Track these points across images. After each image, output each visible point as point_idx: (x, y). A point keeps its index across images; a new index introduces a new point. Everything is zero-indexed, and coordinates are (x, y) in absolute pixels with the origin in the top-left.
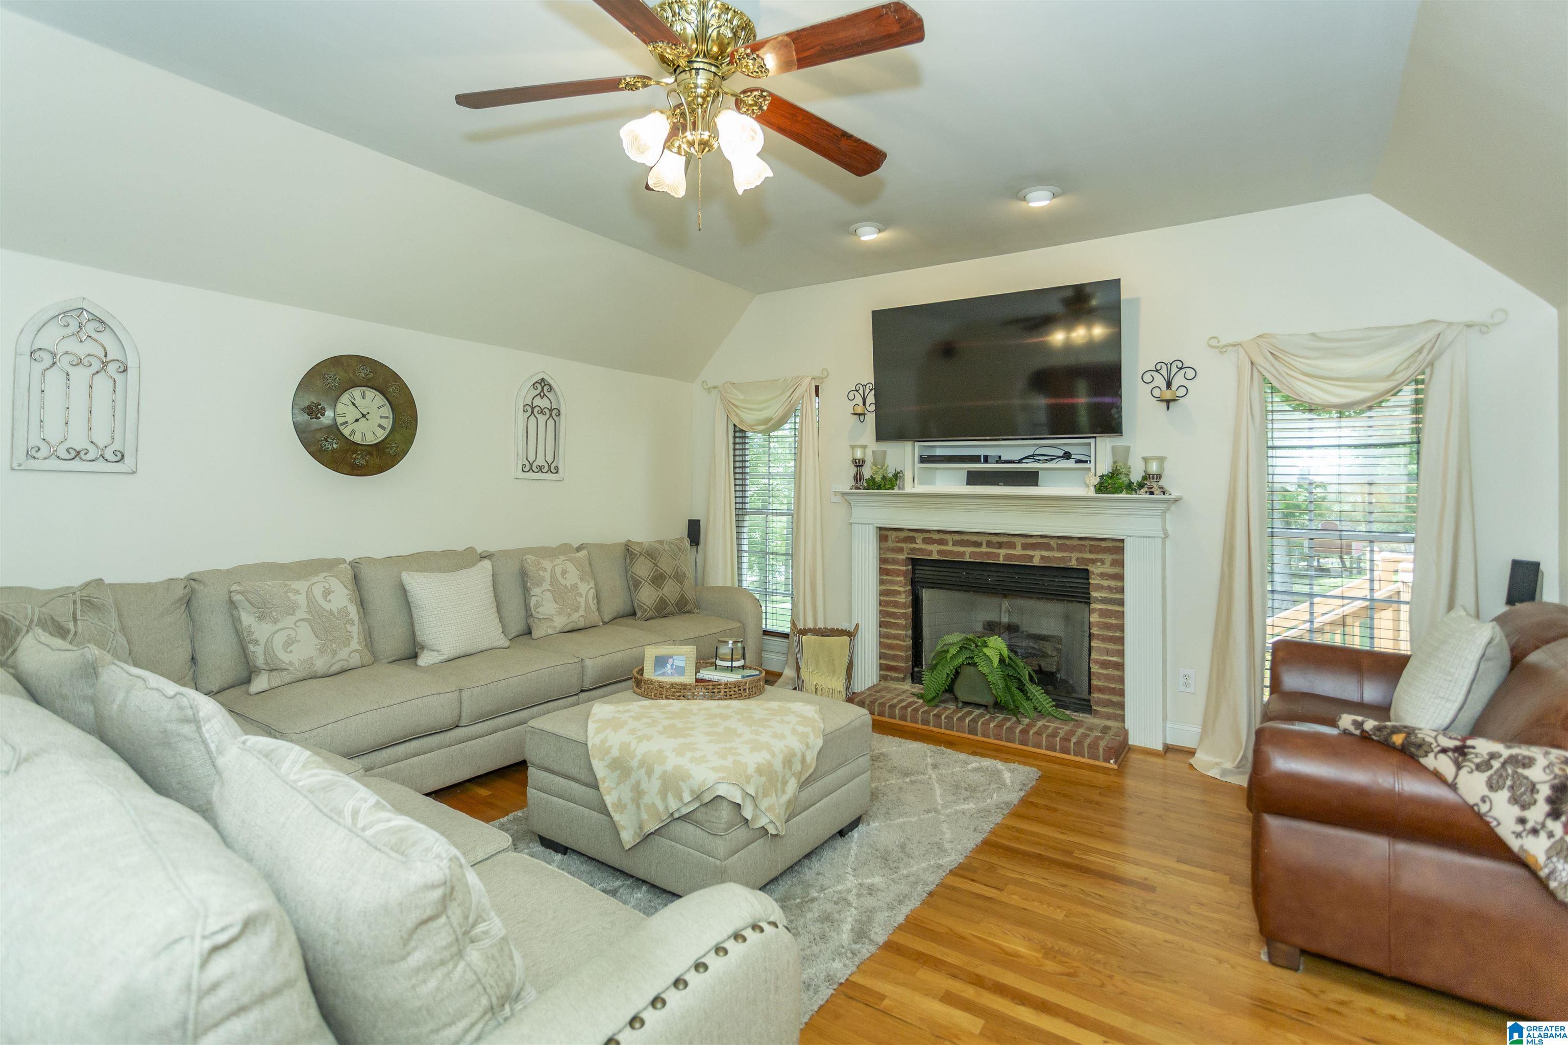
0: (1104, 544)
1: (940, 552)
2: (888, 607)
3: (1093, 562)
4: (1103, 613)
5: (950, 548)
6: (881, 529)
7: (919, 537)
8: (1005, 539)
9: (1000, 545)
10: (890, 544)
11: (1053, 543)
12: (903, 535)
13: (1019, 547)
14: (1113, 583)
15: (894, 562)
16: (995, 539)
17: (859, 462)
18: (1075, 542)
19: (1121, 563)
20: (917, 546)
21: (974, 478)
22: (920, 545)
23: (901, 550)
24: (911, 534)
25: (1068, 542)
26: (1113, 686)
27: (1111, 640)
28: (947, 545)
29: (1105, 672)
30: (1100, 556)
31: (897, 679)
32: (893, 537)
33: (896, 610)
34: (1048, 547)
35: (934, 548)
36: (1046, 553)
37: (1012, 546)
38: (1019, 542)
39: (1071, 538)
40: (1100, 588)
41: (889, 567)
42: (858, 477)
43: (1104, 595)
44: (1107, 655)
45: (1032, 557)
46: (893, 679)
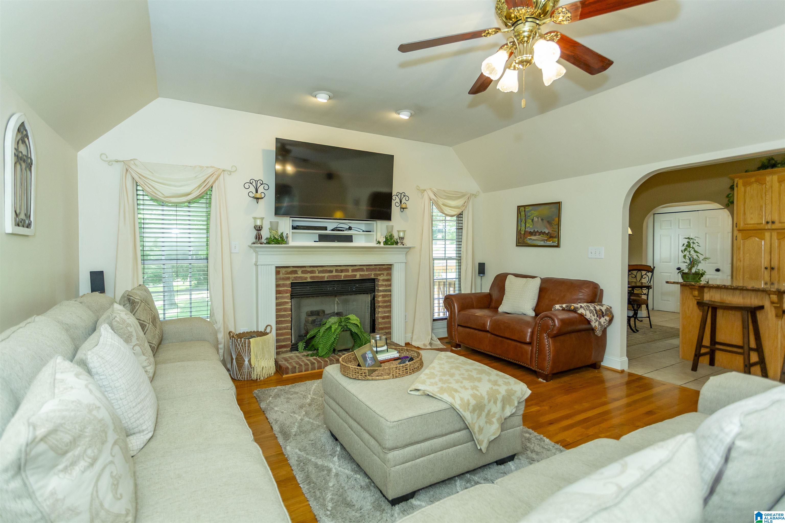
0: (384, 267)
1: (311, 278)
2: (280, 312)
3: (380, 275)
4: (384, 296)
5: (317, 274)
6: (277, 267)
7: (299, 271)
8: (344, 268)
9: (342, 271)
10: (281, 275)
11: (364, 268)
12: (289, 270)
13: (350, 271)
14: (386, 283)
15: (284, 285)
16: (339, 268)
17: (259, 228)
18: (373, 267)
19: (390, 274)
20: (298, 276)
21: (322, 238)
22: (300, 274)
23: (288, 279)
24: (295, 269)
25: (370, 267)
26: (386, 326)
27: (386, 307)
28: (315, 273)
29: (384, 321)
30: (382, 272)
31: (286, 352)
32: (283, 272)
33: (285, 313)
34: (362, 270)
35: (308, 275)
36: (362, 273)
37: (347, 271)
38: (350, 269)
39: (372, 265)
40: (382, 285)
41: (281, 289)
42: (258, 237)
43: (383, 289)
44: (385, 313)
45: (356, 275)
46: (283, 352)
